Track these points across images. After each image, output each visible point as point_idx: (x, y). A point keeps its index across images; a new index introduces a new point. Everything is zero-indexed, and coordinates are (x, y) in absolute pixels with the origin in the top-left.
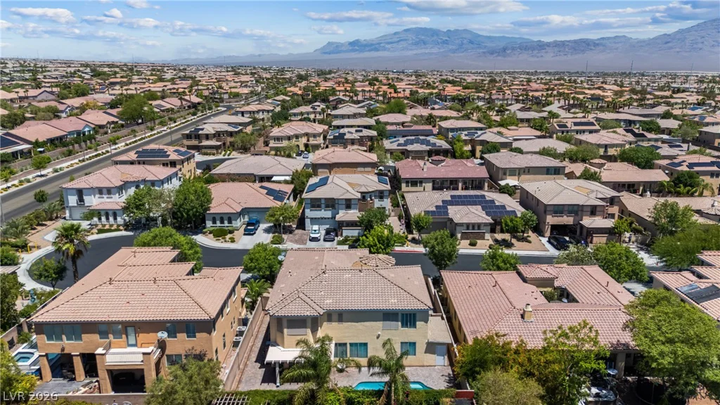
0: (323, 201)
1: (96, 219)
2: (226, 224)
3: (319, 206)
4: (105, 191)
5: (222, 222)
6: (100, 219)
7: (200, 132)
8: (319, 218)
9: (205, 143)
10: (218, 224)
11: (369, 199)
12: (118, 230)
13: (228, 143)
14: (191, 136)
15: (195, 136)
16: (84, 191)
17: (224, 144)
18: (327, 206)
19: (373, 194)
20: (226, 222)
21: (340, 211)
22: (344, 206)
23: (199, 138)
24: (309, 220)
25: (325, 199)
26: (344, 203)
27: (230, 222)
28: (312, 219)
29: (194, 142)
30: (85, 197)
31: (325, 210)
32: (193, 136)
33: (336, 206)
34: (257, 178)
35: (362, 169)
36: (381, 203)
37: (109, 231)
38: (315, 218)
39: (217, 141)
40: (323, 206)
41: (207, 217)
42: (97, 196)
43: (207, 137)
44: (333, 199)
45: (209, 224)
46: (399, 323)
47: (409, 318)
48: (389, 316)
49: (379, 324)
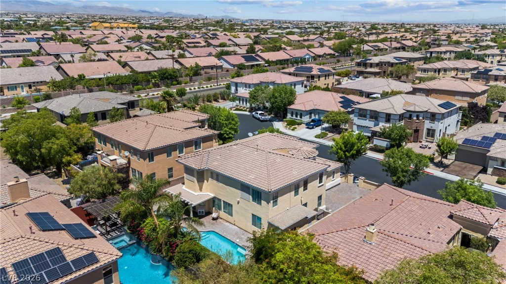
0: (368, 113)
1: (238, 102)
2: (299, 118)
3: (365, 116)
4: (248, 86)
5: (297, 116)
6: (240, 102)
7: (368, 61)
8: (364, 127)
9: (369, 70)
10: (294, 117)
11: (415, 118)
12: (246, 111)
13: (389, 72)
14: (360, 64)
15: (364, 64)
16: (238, 84)
17: (385, 72)
18: (371, 117)
20: (299, 116)
21: (380, 123)
22: (384, 119)
23: (366, 66)
24: (356, 126)
25: (371, 111)
26: (385, 117)
27: (301, 117)
28: (358, 126)
29: (362, 69)
30: (238, 88)
31: (369, 120)
32: (362, 64)
33: (379, 118)
34: (364, 94)
35: (460, 98)
36: (432, 125)
37: (241, 110)
38: (362, 126)
39: (379, 69)
40: (368, 116)
41: (288, 110)
42: (244, 88)
43: (371, 65)
44: (376, 111)
45: (289, 116)
46: (251, 196)
47: (257, 195)
48: (244, 188)
49: (239, 192)
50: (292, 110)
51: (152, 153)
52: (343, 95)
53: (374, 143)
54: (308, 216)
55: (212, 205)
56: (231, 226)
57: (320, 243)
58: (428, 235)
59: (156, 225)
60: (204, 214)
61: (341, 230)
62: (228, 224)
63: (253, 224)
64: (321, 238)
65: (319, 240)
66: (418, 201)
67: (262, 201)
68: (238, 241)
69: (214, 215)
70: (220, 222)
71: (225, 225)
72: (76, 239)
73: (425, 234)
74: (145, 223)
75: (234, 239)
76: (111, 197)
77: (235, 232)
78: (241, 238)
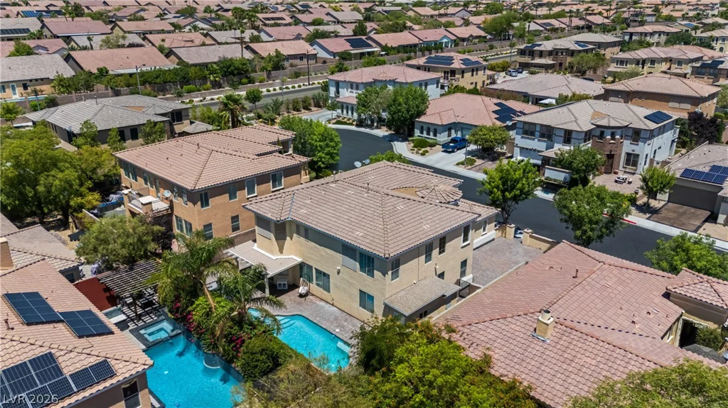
0: (538, 128)
1: (339, 111)
2: (432, 136)
3: (532, 134)
4: (354, 85)
5: (428, 134)
6: (343, 112)
7: (536, 48)
8: (530, 150)
9: (538, 61)
10: (425, 135)
11: (609, 137)
12: (351, 124)
13: (567, 64)
14: (525, 52)
15: (530, 52)
16: (340, 84)
17: (561, 64)
18: (542, 136)
19: (619, 131)
20: (431, 133)
21: (555, 144)
22: (562, 139)
23: (533, 56)
24: (519, 149)
25: (542, 125)
26: (563, 135)
27: (435, 135)
28: (522, 149)
29: (527, 59)
30: (340, 90)
31: (539, 140)
32: (527, 52)
33: (554, 137)
34: (531, 99)
35: (676, 105)
36: (634, 147)
37: (345, 123)
38: (527, 149)
39: (553, 60)
40: (537, 134)
41: (416, 124)
42: (350, 90)
43: (541, 54)
44: (550, 126)
45: (417, 133)
46: (358, 264)
47: (368, 262)
48: (348, 250)
49: (339, 257)
50: (422, 124)
51: (206, 194)
52: (499, 101)
53: (546, 175)
54: (445, 294)
55: (299, 275)
56: (327, 306)
57: (464, 339)
58: (633, 325)
59: (211, 308)
60: (287, 288)
61: (497, 317)
62: (322, 304)
63: (360, 306)
64: (466, 330)
65: (463, 333)
66: (616, 271)
67: (375, 271)
68: (338, 330)
69: (302, 290)
70: (311, 301)
71: (318, 305)
72: (80, 337)
73: (627, 324)
74: (194, 306)
75: (332, 327)
76: (142, 262)
77: (333, 317)
78: (343, 327)
